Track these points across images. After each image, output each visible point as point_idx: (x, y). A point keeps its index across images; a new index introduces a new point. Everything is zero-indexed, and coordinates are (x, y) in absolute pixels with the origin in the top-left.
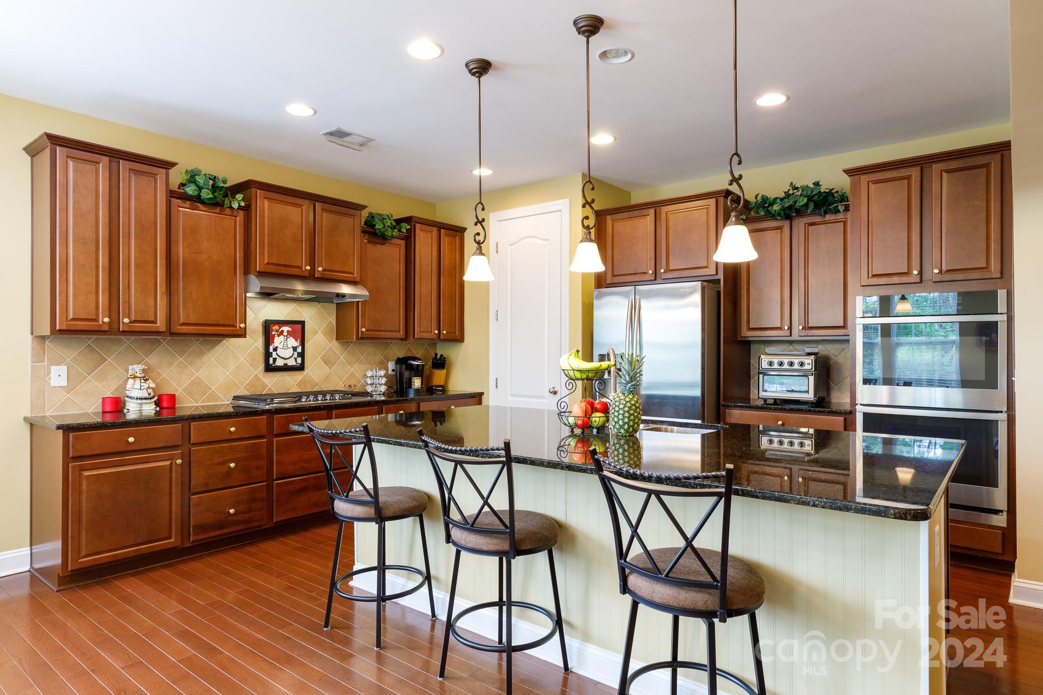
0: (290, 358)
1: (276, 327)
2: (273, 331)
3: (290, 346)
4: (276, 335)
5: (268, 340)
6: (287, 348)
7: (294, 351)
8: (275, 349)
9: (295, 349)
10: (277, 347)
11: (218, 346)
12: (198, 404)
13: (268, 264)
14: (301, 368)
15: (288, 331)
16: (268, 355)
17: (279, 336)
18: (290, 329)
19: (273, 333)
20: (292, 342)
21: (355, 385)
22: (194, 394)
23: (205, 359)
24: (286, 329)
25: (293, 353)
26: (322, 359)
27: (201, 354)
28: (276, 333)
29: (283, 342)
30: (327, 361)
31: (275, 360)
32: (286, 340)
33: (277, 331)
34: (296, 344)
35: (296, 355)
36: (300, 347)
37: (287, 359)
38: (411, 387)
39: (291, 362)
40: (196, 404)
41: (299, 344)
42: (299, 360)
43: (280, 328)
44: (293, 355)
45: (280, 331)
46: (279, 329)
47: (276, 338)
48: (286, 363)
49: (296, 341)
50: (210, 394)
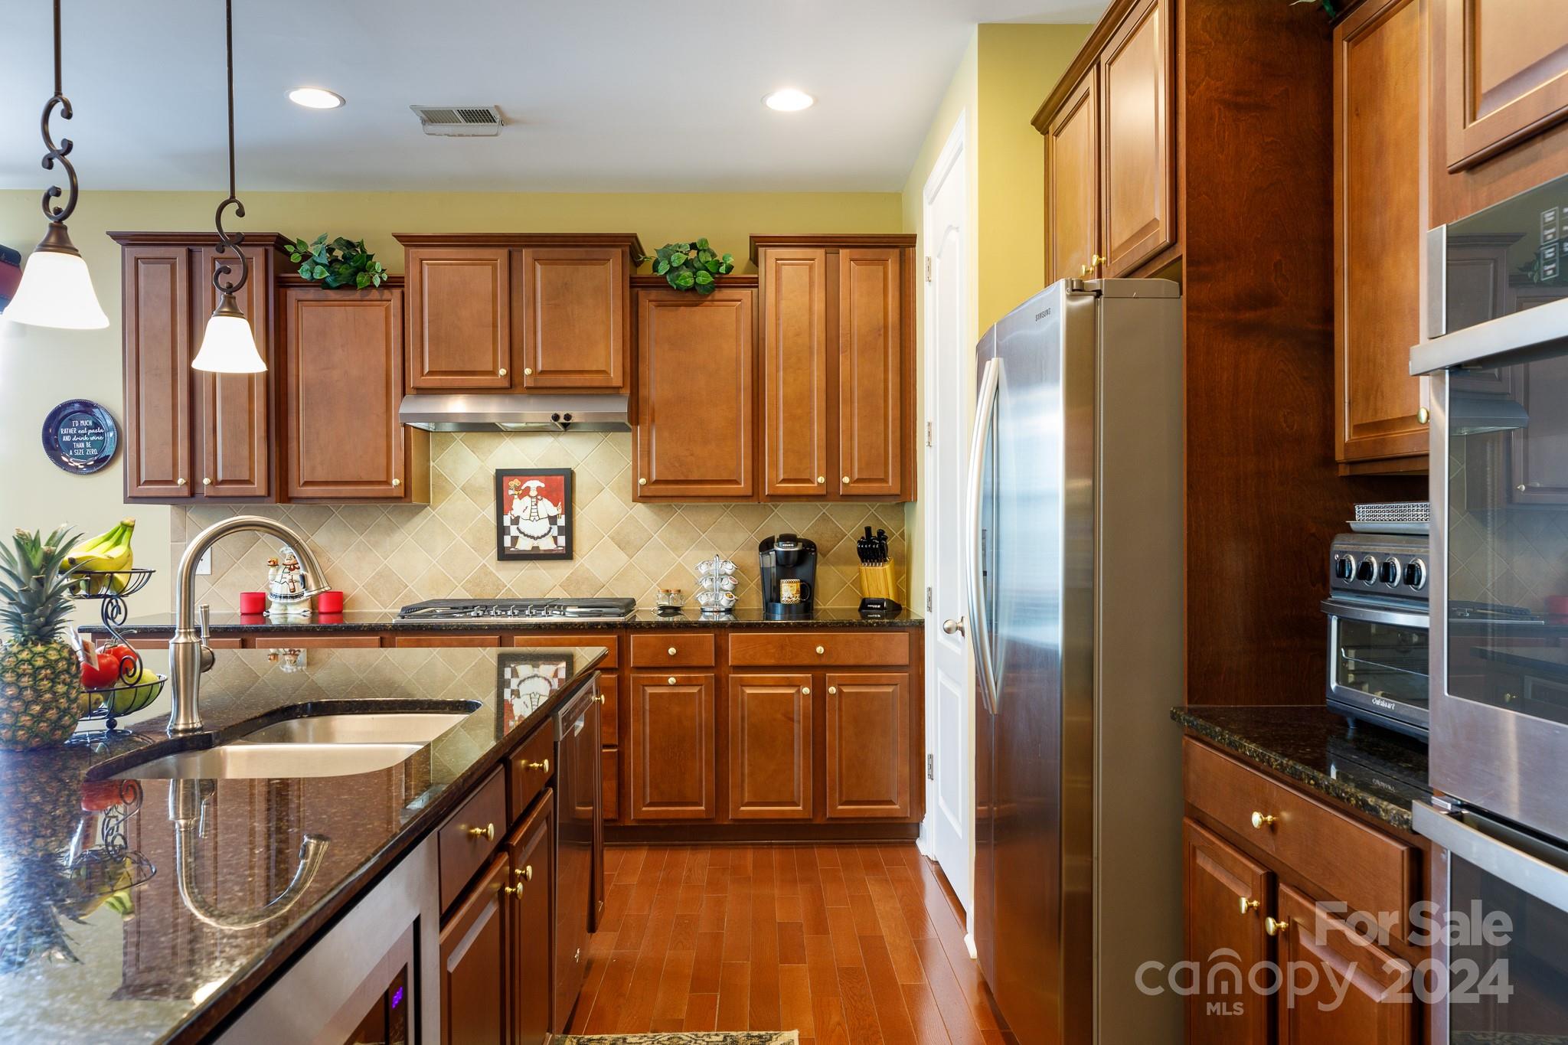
0: (543, 536)
1: (516, 482)
2: (509, 488)
3: (543, 514)
4: (516, 497)
5: (502, 506)
6: (537, 518)
7: (551, 524)
8: (516, 521)
9: (553, 520)
10: (518, 517)
11: (418, 516)
12: (387, 610)
13: (431, 373)
14: (567, 554)
15: (539, 489)
16: (502, 531)
17: (521, 497)
18: (543, 485)
19: (511, 492)
20: (547, 508)
21: (679, 591)
22: (381, 594)
23: (397, 537)
24: (534, 484)
25: (551, 528)
26: (613, 539)
27: (391, 529)
28: (516, 493)
29: (529, 508)
30: (623, 543)
31: (515, 539)
32: (536, 505)
33: (517, 488)
34: (554, 511)
35: (555, 531)
36: (563, 516)
37: (538, 538)
38: (778, 600)
39: (547, 545)
40: (384, 610)
41: (560, 511)
42: (562, 540)
43: (523, 483)
44: (549, 531)
45: (523, 488)
46: (522, 485)
47: (516, 502)
48: (535, 545)
49: (555, 505)
50: (405, 595)
